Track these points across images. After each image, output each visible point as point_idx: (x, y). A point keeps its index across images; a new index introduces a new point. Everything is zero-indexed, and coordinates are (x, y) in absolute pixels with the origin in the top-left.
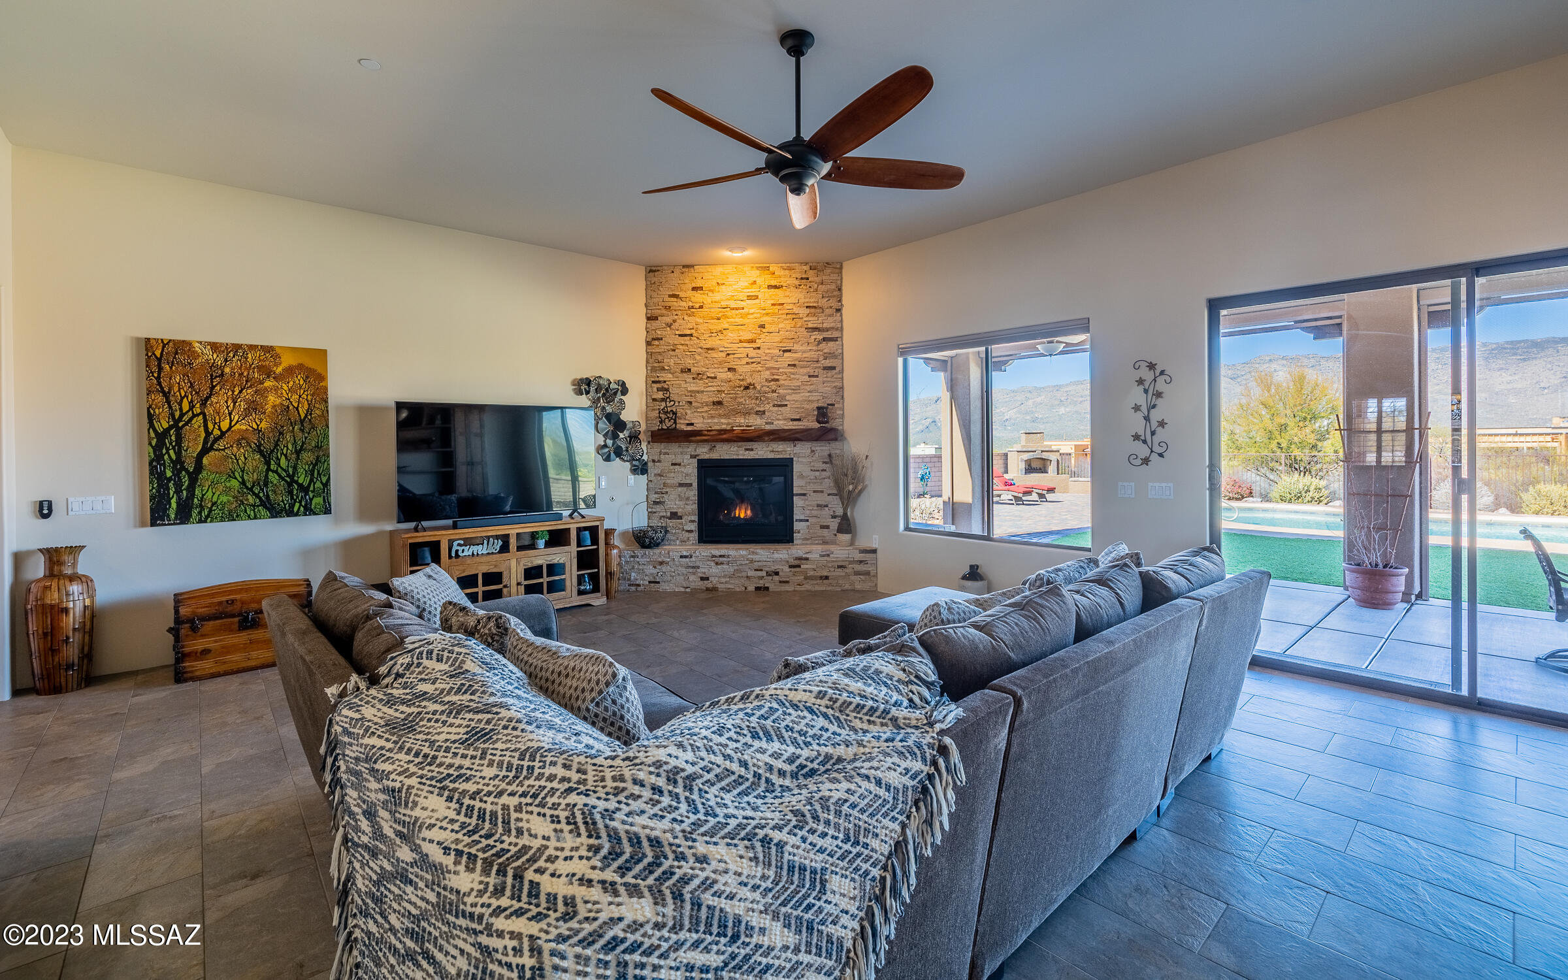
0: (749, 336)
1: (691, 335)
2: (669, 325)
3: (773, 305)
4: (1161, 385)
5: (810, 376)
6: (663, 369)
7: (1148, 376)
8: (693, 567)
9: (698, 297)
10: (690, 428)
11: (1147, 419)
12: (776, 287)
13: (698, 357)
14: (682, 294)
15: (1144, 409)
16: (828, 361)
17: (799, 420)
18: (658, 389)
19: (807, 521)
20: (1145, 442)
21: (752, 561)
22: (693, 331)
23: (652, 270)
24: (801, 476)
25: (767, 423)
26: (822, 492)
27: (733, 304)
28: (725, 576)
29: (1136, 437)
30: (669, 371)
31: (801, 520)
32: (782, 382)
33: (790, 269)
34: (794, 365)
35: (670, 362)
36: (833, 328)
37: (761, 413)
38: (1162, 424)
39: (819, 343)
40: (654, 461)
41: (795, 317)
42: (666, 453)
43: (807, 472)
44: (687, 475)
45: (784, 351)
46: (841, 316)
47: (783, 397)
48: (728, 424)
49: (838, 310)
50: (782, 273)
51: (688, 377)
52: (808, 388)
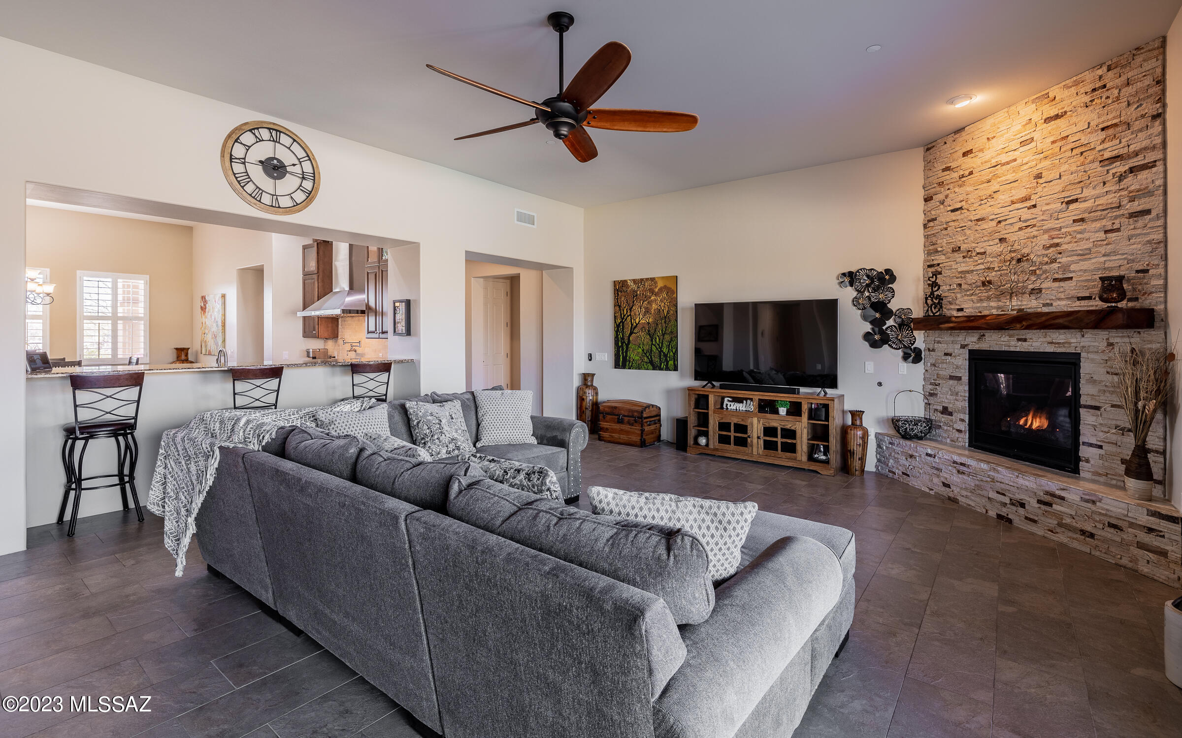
0: (1022, 193)
1: (961, 208)
2: (942, 203)
3: (1053, 142)
5: (1106, 232)
6: (937, 251)
8: (938, 469)
9: (968, 163)
10: (960, 314)
12: (1057, 117)
14: (953, 165)
16: (1138, 202)
17: (1089, 298)
18: (933, 274)
19: (1101, 447)
21: (993, 480)
22: (963, 203)
23: (929, 148)
24: (1092, 381)
25: (1044, 305)
27: (1004, 158)
28: (966, 489)
30: (942, 252)
31: (1091, 445)
32: (1064, 247)
33: (1076, 83)
34: (1083, 220)
35: (943, 243)
36: (1149, 147)
37: (1037, 292)
39: (1122, 178)
40: (929, 350)
41: (1084, 149)
42: (939, 342)
43: (1100, 373)
44: (957, 367)
45: (1068, 203)
46: (1164, 122)
47: (1065, 268)
48: (998, 308)
49: (1160, 116)
50: (1067, 93)
51: (958, 256)
52: (1103, 250)
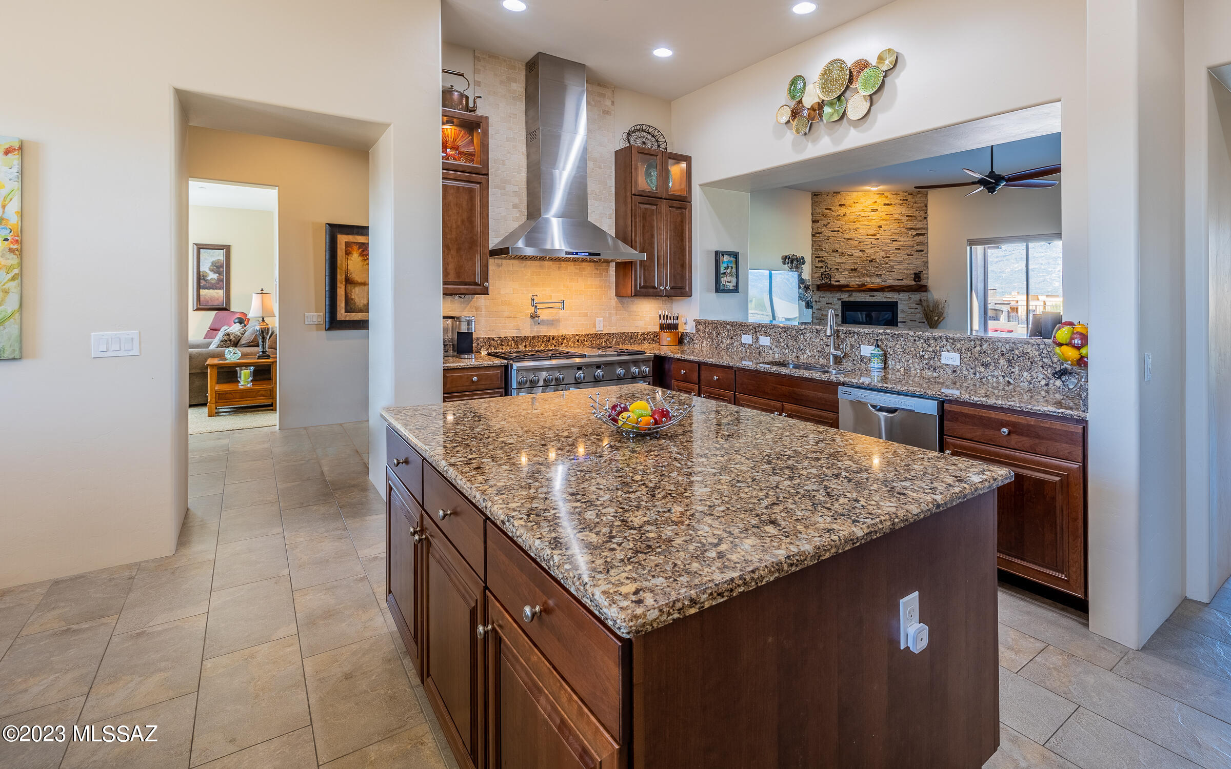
0: (872, 232)
1: (838, 231)
2: (826, 226)
3: (887, 214)
5: (908, 255)
6: (822, 250)
9: (843, 210)
10: (837, 283)
12: (888, 205)
13: (842, 244)
14: (833, 208)
16: (919, 247)
17: (902, 280)
18: (819, 261)
22: (840, 229)
23: (815, 195)
24: (903, 312)
25: (883, 281)
26: (915, 321)
27: (863, 214)
30: (825, 251)
32: (891, 258)
33: (896, 194)
34: (899, 249)
35: (826, 246)
36: (922, 228)
37: (879, 276)
39: (914, 236)
40: (816, 302)
41: (899, 221)
42: (823, 297)
43: (906, 309)
44: (835, 310)
45: (893, 241)
46: (927, 221)
47: (892, 267)
48: (860, 281)
49: (925, 218)
50: (892, 196)
51: (837, 255)
52: (907, 262)
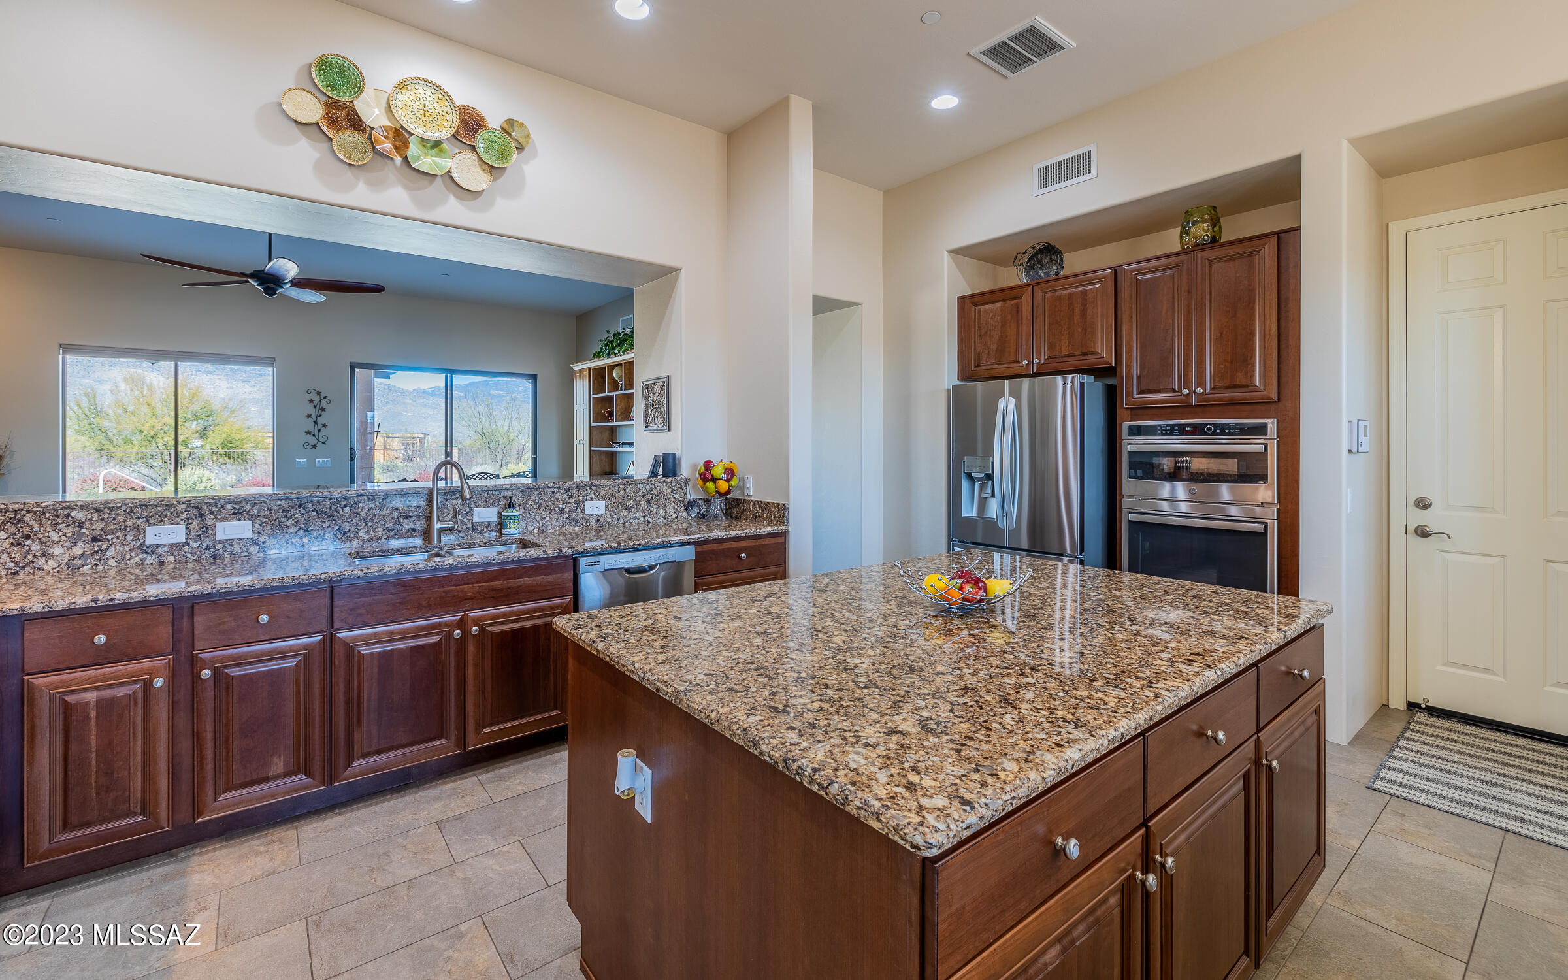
4: (324, 404)
7: (316, 399)
11: (315, 422)
15: (314, 417)
20: (314, 435)
29: (308, 433)
38: (324, 426)
